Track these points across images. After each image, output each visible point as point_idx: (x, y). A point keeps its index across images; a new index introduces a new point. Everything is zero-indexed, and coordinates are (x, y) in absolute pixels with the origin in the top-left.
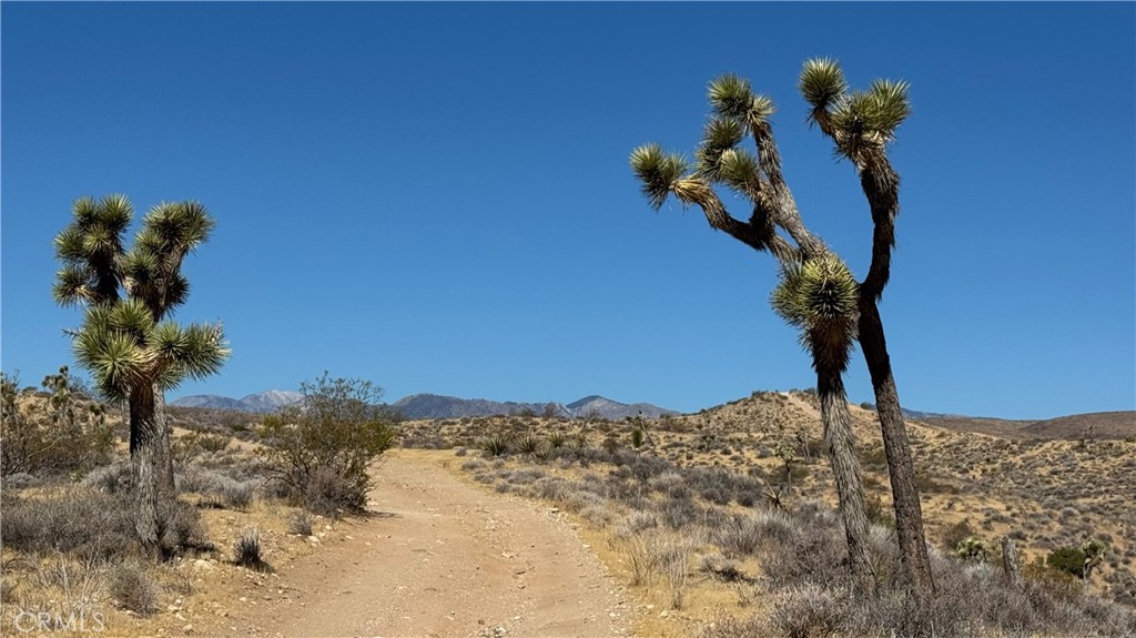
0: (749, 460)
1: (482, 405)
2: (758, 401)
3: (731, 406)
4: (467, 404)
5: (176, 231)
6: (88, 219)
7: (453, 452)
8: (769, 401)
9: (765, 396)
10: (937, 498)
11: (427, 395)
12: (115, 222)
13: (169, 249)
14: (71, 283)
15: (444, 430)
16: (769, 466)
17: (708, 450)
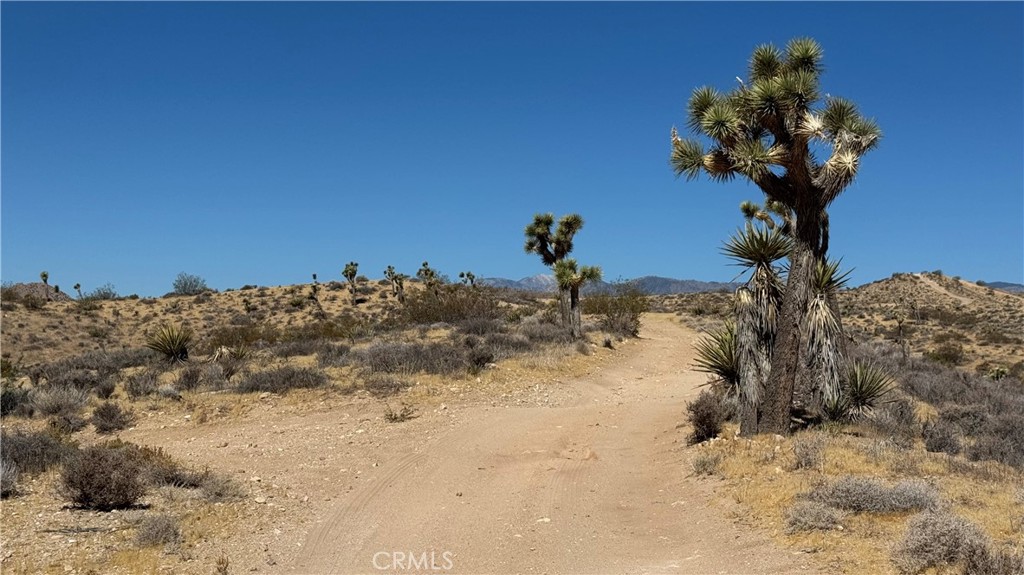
0: (877, 322)
1: (693, 284)
2: (897, 280)
3: (876, 284)
4: (682, 283)
5: (571, 225)
6: (539, 222)
7: (675, 314)
8: (905, 280)
9: (902, 277)
10: (1005, 347)
11: (652, 277)
12: (548, 222)
13: (569, 232)
14: (531, 246)
15: (667, 302)
16: (891, 326)
17: (849, 315)
